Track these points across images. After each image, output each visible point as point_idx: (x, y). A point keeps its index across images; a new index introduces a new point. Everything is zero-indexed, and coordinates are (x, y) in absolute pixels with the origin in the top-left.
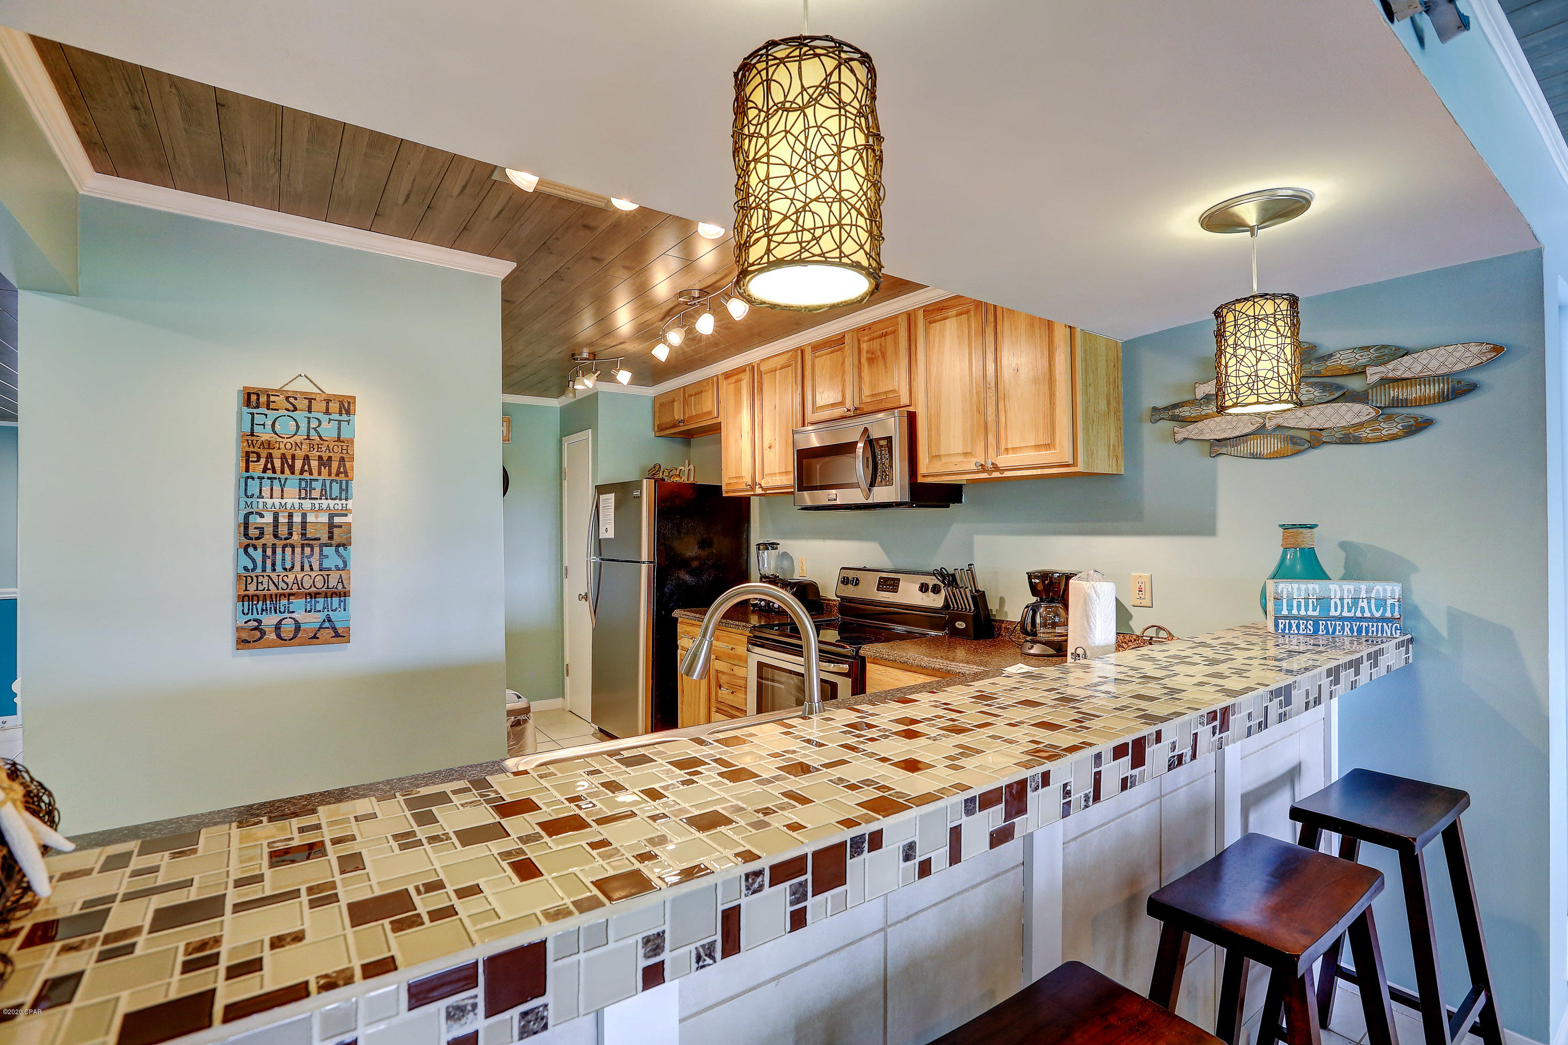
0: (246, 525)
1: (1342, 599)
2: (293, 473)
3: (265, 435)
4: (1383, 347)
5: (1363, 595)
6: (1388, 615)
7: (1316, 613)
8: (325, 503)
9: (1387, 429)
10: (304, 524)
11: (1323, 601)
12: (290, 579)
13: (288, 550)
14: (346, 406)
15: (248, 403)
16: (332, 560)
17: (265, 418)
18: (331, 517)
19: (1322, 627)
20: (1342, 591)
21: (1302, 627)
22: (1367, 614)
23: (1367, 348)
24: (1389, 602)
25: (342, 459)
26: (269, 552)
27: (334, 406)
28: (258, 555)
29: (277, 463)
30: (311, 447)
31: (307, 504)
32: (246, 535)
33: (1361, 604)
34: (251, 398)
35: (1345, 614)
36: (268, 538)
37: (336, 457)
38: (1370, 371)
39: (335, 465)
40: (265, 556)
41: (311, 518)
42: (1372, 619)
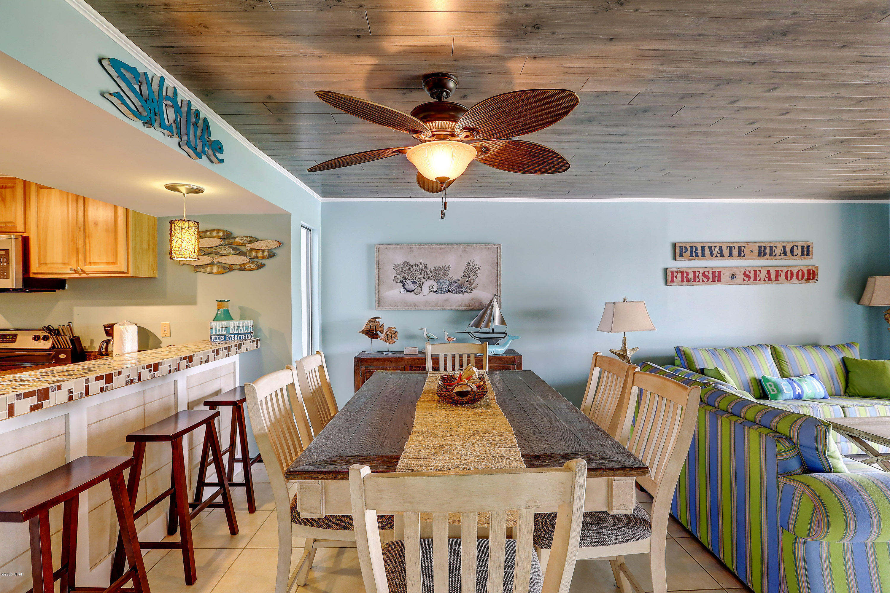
1: (234, 327)
4: (252, 237)
5: (241, 325)
6: (248, 331)
7: (225, 333)
9: (253, 266)
11: (228, 328)
19: (227, 338)
20: (234, 324)
21: (220, 338)
22: (242, 332)
23: (247, 237)
24: (249, 327)
33: (240, 328)
35: (235, 332)
38: (247, 245)
42: (244, 334)
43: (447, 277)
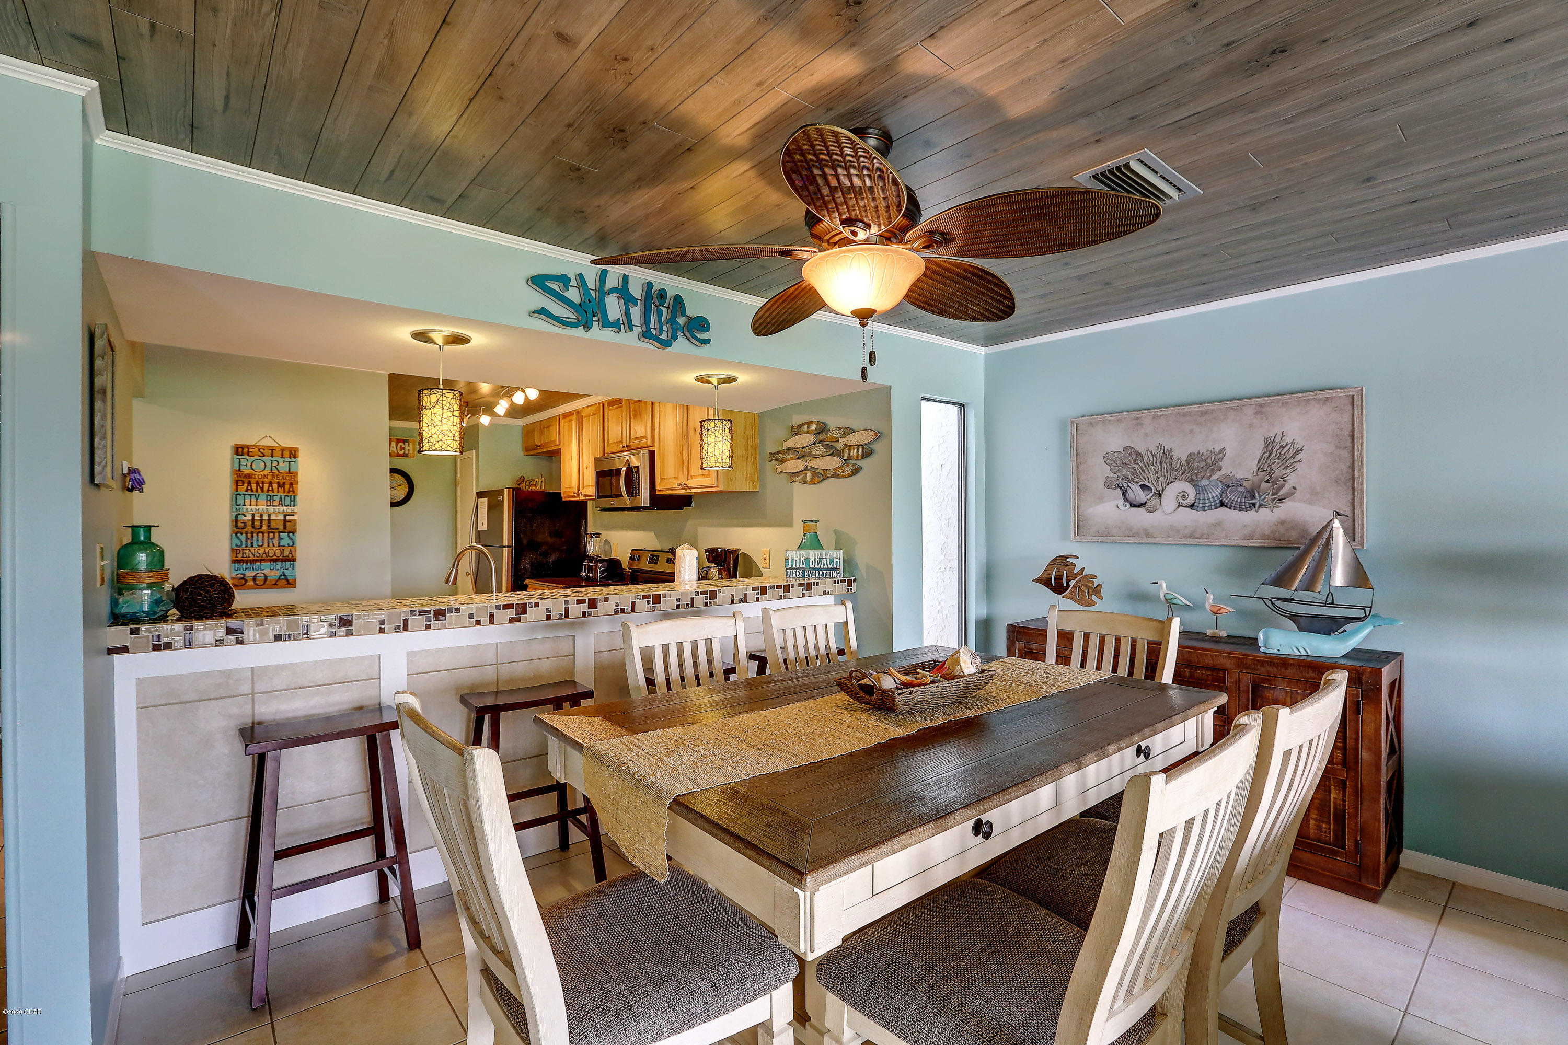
0: (236, 521)
1: (815, 559)
2: (263, 491)
3: (246, 470)
4: (846, 428)
5: (824, 557)
6: (835, 567)
7: (804, 566)
8: (281, 508)
9: (848, 471)
10: (269, 520)
11: (807, 560)
12: (261, 551)
13: (260, 535)
14: (293, 453)
15: (237, 453)
16: (286, 541)
17: (246, 460)
18: (285, 516)
19: (806, 574)
20: (815, 555)
21: (798, 573)
22: (826, 567)
23: (840, 428)
24: (835, 560)
25: (291, 484)
26: (249, 536)
27: (286, 453)
28: (243, 537)
29: (254, 486)
30: (273, 476)
31: (271, 509)
32: (236, 526)
33: (823, 561)
34: (239, 450)
35: (816, 566)
36: (249, 528)
37: (287, 482)
38: (841, 440)
39: (287, 487)
40: (247, 539)
41: (273, 517)
42: (828, 569)
43: (1218, 475)
